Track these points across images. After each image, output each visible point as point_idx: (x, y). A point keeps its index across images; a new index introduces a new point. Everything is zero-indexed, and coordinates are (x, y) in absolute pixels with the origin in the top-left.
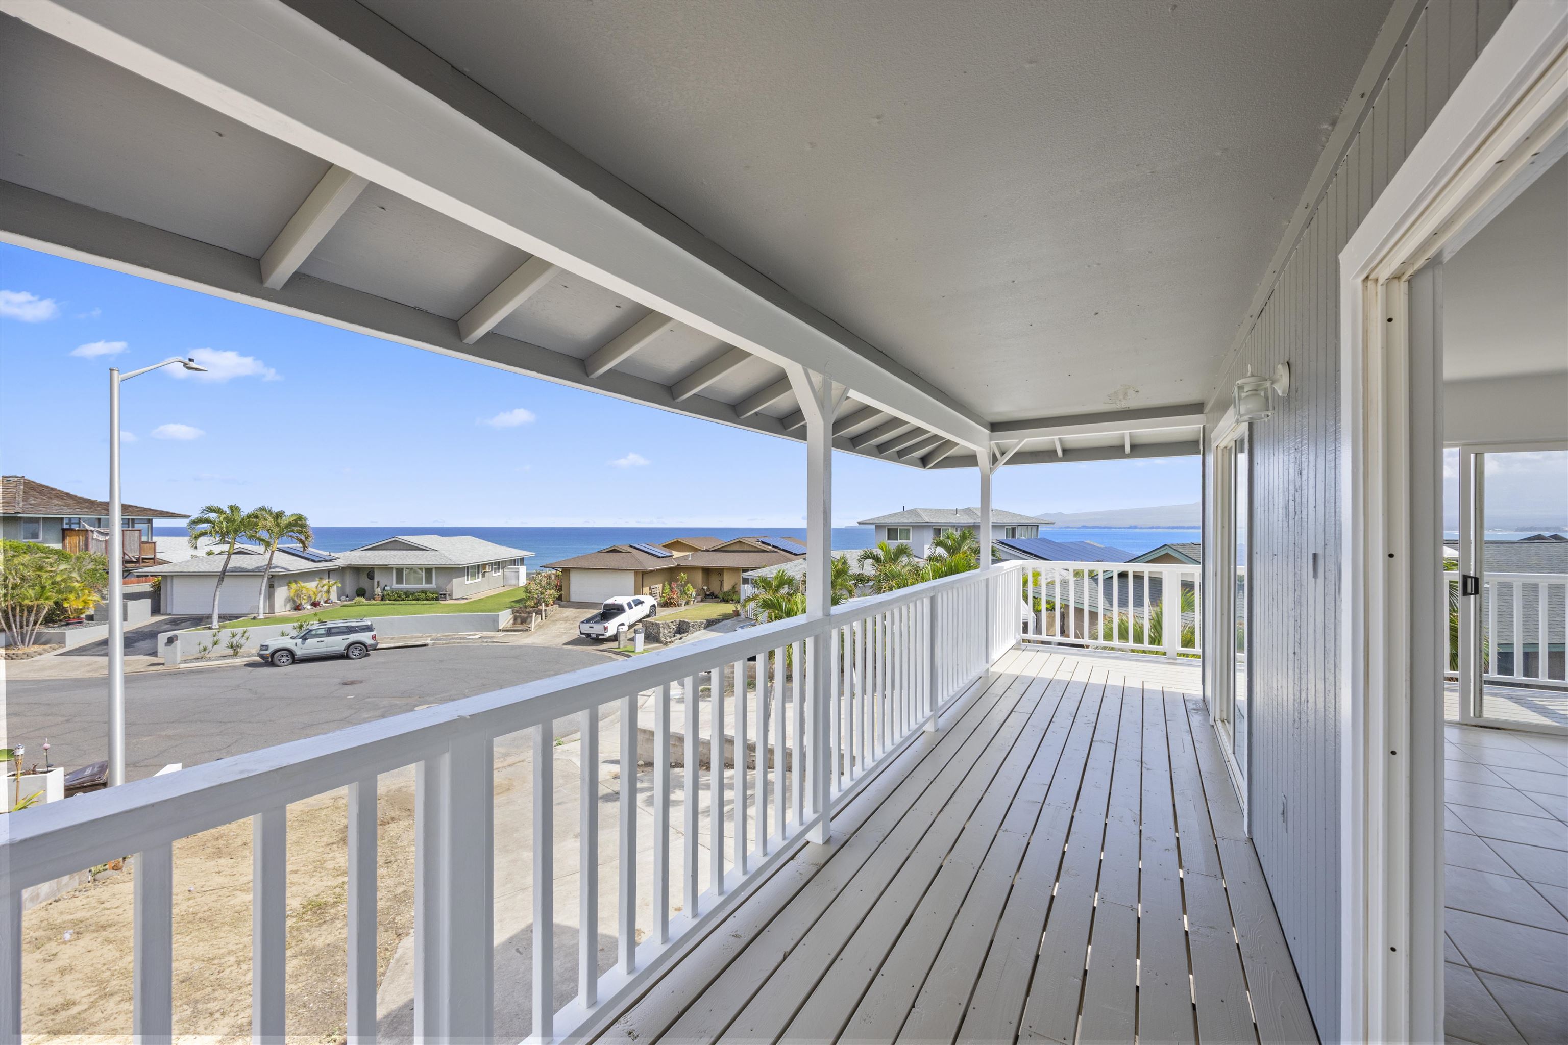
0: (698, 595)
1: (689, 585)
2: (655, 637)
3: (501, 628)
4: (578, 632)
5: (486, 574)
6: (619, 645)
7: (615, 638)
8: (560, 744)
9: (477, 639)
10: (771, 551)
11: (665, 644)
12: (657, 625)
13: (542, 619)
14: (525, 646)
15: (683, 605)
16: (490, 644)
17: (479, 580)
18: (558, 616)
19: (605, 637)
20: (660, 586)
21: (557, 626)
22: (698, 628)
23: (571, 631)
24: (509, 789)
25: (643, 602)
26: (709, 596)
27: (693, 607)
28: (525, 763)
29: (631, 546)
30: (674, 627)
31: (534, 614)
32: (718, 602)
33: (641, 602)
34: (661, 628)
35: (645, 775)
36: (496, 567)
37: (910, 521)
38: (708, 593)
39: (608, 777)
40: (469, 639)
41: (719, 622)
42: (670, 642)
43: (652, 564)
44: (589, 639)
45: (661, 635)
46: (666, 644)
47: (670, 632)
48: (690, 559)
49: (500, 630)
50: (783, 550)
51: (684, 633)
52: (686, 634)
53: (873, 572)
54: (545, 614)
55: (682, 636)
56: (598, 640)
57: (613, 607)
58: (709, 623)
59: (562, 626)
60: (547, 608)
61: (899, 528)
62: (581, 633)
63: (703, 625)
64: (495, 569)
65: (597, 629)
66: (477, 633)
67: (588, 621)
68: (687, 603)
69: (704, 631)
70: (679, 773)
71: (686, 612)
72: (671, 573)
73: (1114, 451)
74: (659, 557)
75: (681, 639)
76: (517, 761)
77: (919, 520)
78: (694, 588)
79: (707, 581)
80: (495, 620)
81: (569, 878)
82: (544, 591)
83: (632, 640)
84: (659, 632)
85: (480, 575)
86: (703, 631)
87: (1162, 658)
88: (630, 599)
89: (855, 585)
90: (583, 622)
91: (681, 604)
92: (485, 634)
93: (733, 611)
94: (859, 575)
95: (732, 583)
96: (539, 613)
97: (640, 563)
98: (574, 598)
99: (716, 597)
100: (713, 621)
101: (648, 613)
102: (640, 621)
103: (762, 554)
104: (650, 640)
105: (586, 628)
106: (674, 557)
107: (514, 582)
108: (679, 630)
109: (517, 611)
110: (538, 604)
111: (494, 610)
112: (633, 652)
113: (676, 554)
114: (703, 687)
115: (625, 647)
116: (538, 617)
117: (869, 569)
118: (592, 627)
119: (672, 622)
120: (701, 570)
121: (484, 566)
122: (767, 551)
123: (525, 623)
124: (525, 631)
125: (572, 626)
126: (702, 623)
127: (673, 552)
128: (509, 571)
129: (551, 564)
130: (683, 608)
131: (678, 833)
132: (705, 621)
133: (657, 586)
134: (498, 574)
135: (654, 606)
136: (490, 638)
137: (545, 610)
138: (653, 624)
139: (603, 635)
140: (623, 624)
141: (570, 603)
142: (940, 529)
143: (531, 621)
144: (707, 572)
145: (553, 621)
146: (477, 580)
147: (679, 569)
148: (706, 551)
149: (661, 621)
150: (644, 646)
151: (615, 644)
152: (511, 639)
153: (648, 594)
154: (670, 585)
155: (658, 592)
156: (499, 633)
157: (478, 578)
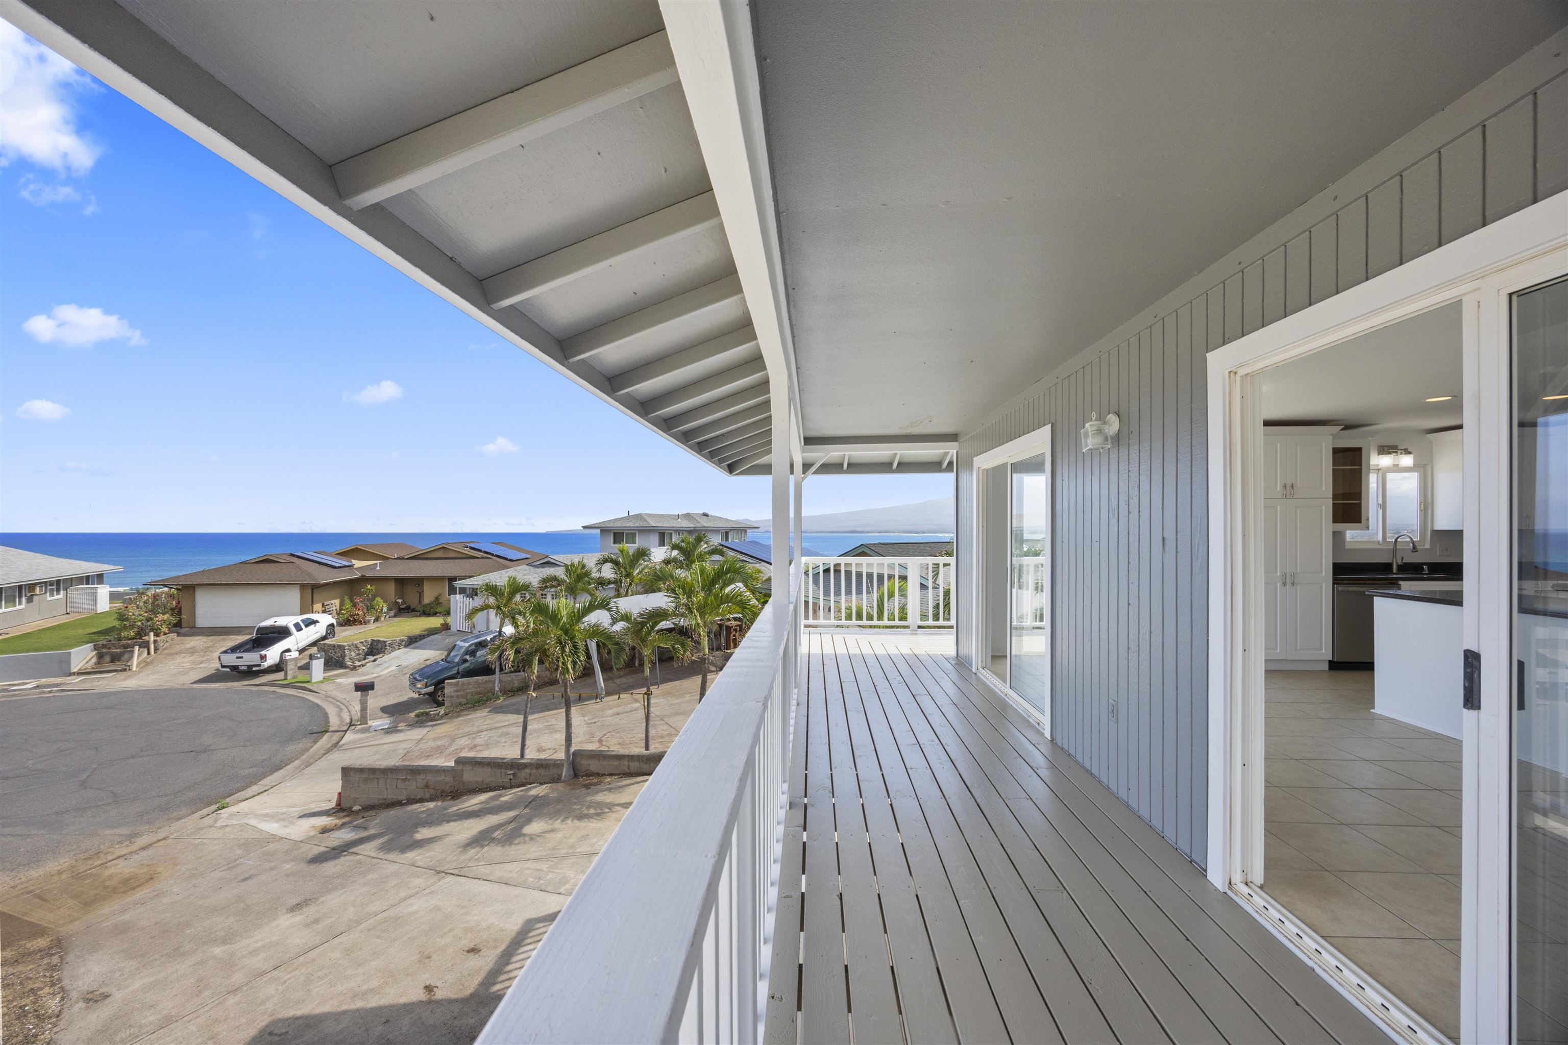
0: (390, 609)
1: (378, 599)
2: (337, 662)
3: (75, 670)
4: (219, 666)
5: (35, 598)
6: (286, 675)
7: (278, 667)
8: (224, 808)
9: (30, 689)
10: (483, 558)
11: (352, 669)
12: (341, 648)
13: (149, 653)
14: (126, 691)
15: (372, 622)
16: (57, 694)
17: (23, 606)
18: (177, 648)
19: (262, 668)
20: (337, 602)
21: (177, 661)
22: (397, 647)
23: (202, 666)
24: (152, 879)
25: (317, 622)
26: (403, 610)
27: (386, 623)
28: (169, 841)
29: (293, 555)
30: (364, 648)
31: (137, 648)
32: (416, 616)
33: (314, 622)
34: (346, 651)
35: (367, 820)
36: (54, 587)
37: (637, 525)
38: (403, 607)
39: (313, 833)
40: (15, 690)
41: (424, 638)
42: (360, 666)
43: (326, 577)
44: (234, 673)
45: (347, 659)
46: (354, 668)
47: (358, 654)
48: (378, 568)
49: (74, 674)
50: (497, 556)
51: (379, 653)
52: (381, 655)
53: (613, 576)
54: (155, 647)
55: (375, 657)
56: (250, 673)
57: (274, 630)
58: (411, 639)
59: (186, 660)
60: (158, 639)
61: (625, 532)
62: (223, 666)
63: (403, 643)
64: (52, 591)
65: (250, 658)
66: (28, 681)
67: (233, 650)
68: (377, 620)
69: (406, 649)
70: (416, 809)
71: (378, 629)
72: (352, 587)
73: (884, 467)
74: (335, 567)
75: (375, 660)
76: (155, 839)
77: (645, 524)
78: (385, 601)
79: (401, 593)
80: (66, 660)
81: (301, 959)
82: (152, 616)
83: (306, 667)
84: (343, 656)
85: (24, 600)
86: (404, 650)
87: (907, 631)
88: (298, 619)
89: (596, 588)
90: (225, 652)
91: (369, 621)
92: (44, 681)
93: (441, 624)
94: (599, 578)
95: (435, 594)
96: (146, 645)
97: (309, 575)
98: (201, 622)
99: (413, 610)
100: (416, 638)
101: (324, 634)
102: (314, 644)
103: (472, 560)
104: (330, 666)
105: (231, 659)
106: (355, 567)
107: (88, 607)
108: (372, 651)
109: (104, 646)
110: (141, 633)
111: (60, 647)
112: (308, 682)
113: (358, 564)
114: (418, 711)
115: (294, 677)
116: (142, 652)
117: (608, 572)
118: (242, 657)
119: (362, 643)
120: (393, 580)
121: (31, 587)
122: (479, 558)
123: (119, 661)
124: (121, 671)
125: (204, 659)
126: (402, 641)
127: (353, 560)
128: (77, 594)
129: (162, 580)
130: (372, 626)
131: (438, 873)
132: (405, 638)
133: (333, 602)
134: (56, 597)
135: (332, 625)
136: (57, 685)
137: (155, 641)
138: (334, 646)
139: (259, 665)
140: (288, 650)
141: (198, 630)
142: (664, 533)
143: (132, 657)
144: (401, 582)
145: (170, 655)
146: (18, 607)
147: (363, 580)
148: (398, 558)
149: (346, 642)
150: (324, 673)
151: (281, 675)
152: (96, 683)
153: (320, 611)
154: (352, 600)
155: (334, 608)
156: (73, 677)
157: (20, 603)
